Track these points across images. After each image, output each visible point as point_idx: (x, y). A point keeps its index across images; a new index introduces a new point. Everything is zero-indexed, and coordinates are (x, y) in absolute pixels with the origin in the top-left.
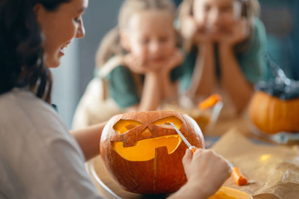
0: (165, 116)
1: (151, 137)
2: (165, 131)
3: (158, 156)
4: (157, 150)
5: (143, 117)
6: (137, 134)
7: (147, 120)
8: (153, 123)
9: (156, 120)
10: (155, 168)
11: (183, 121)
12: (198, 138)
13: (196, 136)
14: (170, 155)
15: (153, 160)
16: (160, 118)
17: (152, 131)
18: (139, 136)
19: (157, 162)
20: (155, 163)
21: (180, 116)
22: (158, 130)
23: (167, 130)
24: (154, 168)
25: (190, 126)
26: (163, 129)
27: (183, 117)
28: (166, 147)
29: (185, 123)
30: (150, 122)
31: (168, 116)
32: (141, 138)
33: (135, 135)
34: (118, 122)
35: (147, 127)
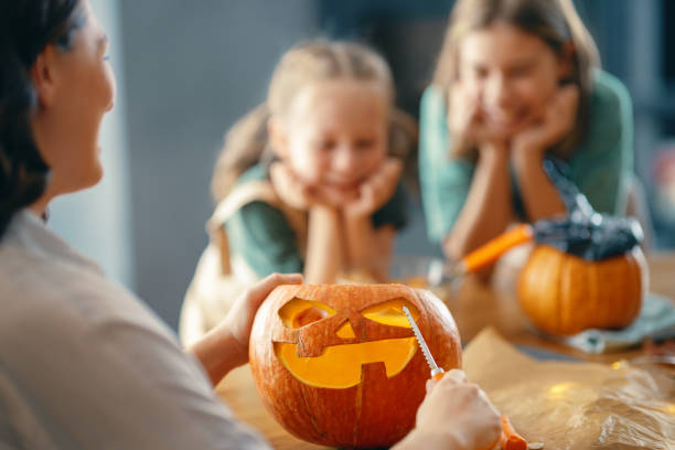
0: (385, 299)
1: (355, 341)
2: (383, 331)
3: (366, 380)
4: (366, 368)
5: (341, 296)
6: (326, 332)
7: (348, 304)
8: (360, 312)
9: (366, 305)
10: (359, 403)
11: (421, 307)
12: (449, 345)
13: (445, 341)
14: (392, 379)
15: (355, 388)
16: (374, 301)
17: (357, 330)
18: (330, 338)
19: (364, 392)
20: (360, 394)
21: (416, 297)
22: (369, 328)
23: (388, 328)
24: (357, 405)
25: (433, 320)
26: (379, 326)
27: (421, 300)
28: (382, 364)
29: (424, 312)
30: (354, 309)
31: (391, 297)
32: (334, 342)
33: (323, 334)
34: (288, 303)
35: (347, 320)
